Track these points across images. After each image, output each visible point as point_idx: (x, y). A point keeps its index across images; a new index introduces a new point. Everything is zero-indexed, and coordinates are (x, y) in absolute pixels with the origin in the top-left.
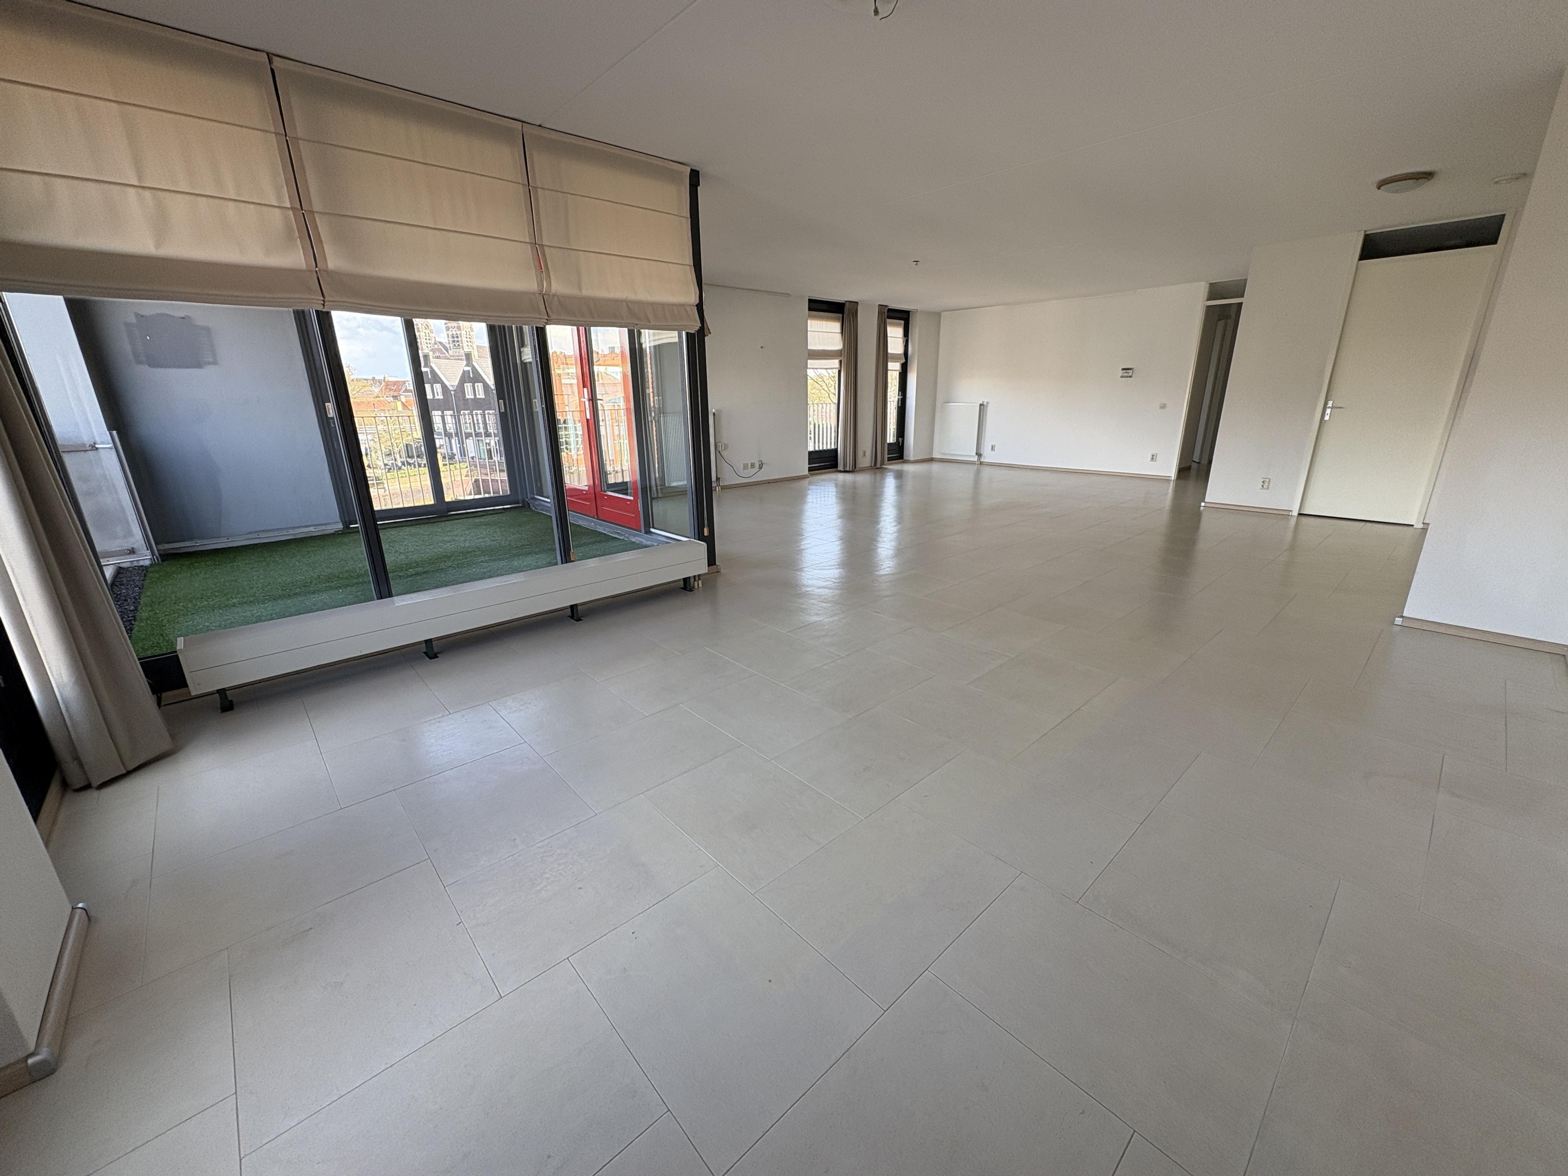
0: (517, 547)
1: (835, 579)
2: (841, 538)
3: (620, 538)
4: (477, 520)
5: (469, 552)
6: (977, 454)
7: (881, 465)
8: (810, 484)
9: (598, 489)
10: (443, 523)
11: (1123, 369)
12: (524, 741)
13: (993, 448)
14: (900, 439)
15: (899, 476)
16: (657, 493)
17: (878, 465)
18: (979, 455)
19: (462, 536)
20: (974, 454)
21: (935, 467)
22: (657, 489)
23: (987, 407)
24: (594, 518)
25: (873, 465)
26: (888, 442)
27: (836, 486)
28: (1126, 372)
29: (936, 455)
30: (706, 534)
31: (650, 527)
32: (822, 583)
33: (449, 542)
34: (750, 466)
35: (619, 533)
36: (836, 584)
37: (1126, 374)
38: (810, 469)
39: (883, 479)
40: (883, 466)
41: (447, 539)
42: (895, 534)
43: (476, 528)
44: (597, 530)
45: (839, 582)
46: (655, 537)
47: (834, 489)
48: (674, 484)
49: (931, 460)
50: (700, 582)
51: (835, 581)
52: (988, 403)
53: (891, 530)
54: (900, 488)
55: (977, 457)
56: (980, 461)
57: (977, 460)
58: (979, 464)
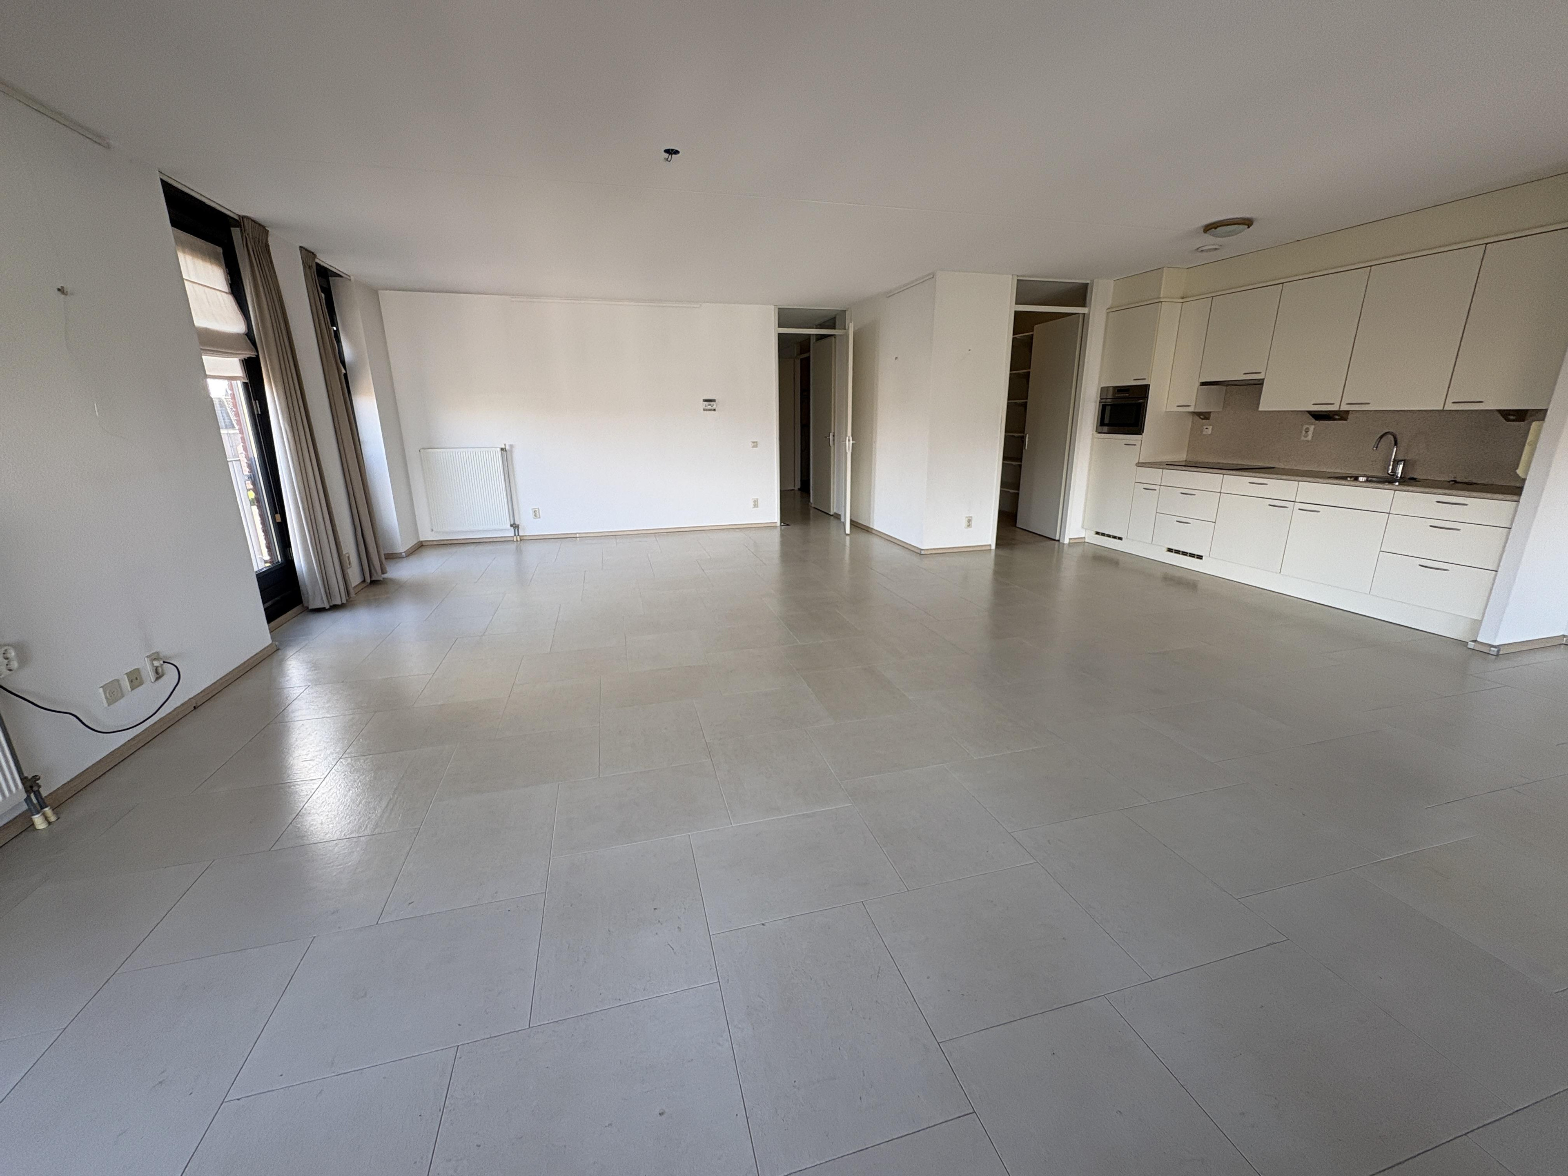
6: (511, 526)
11: (705, 401)
13: (536, 514)
18: (515, 526)
20: (509, 526)
23: (511, 451)
25: (365, 580)
28: (710, 405)
29: (423, 536)
34: (126, 684)
37: (709, 407)
49: (421, 545)
52: (511, 446)
55: (513, 530)
56: (518, 535)
57: (513, 535)
58: (517, 541)
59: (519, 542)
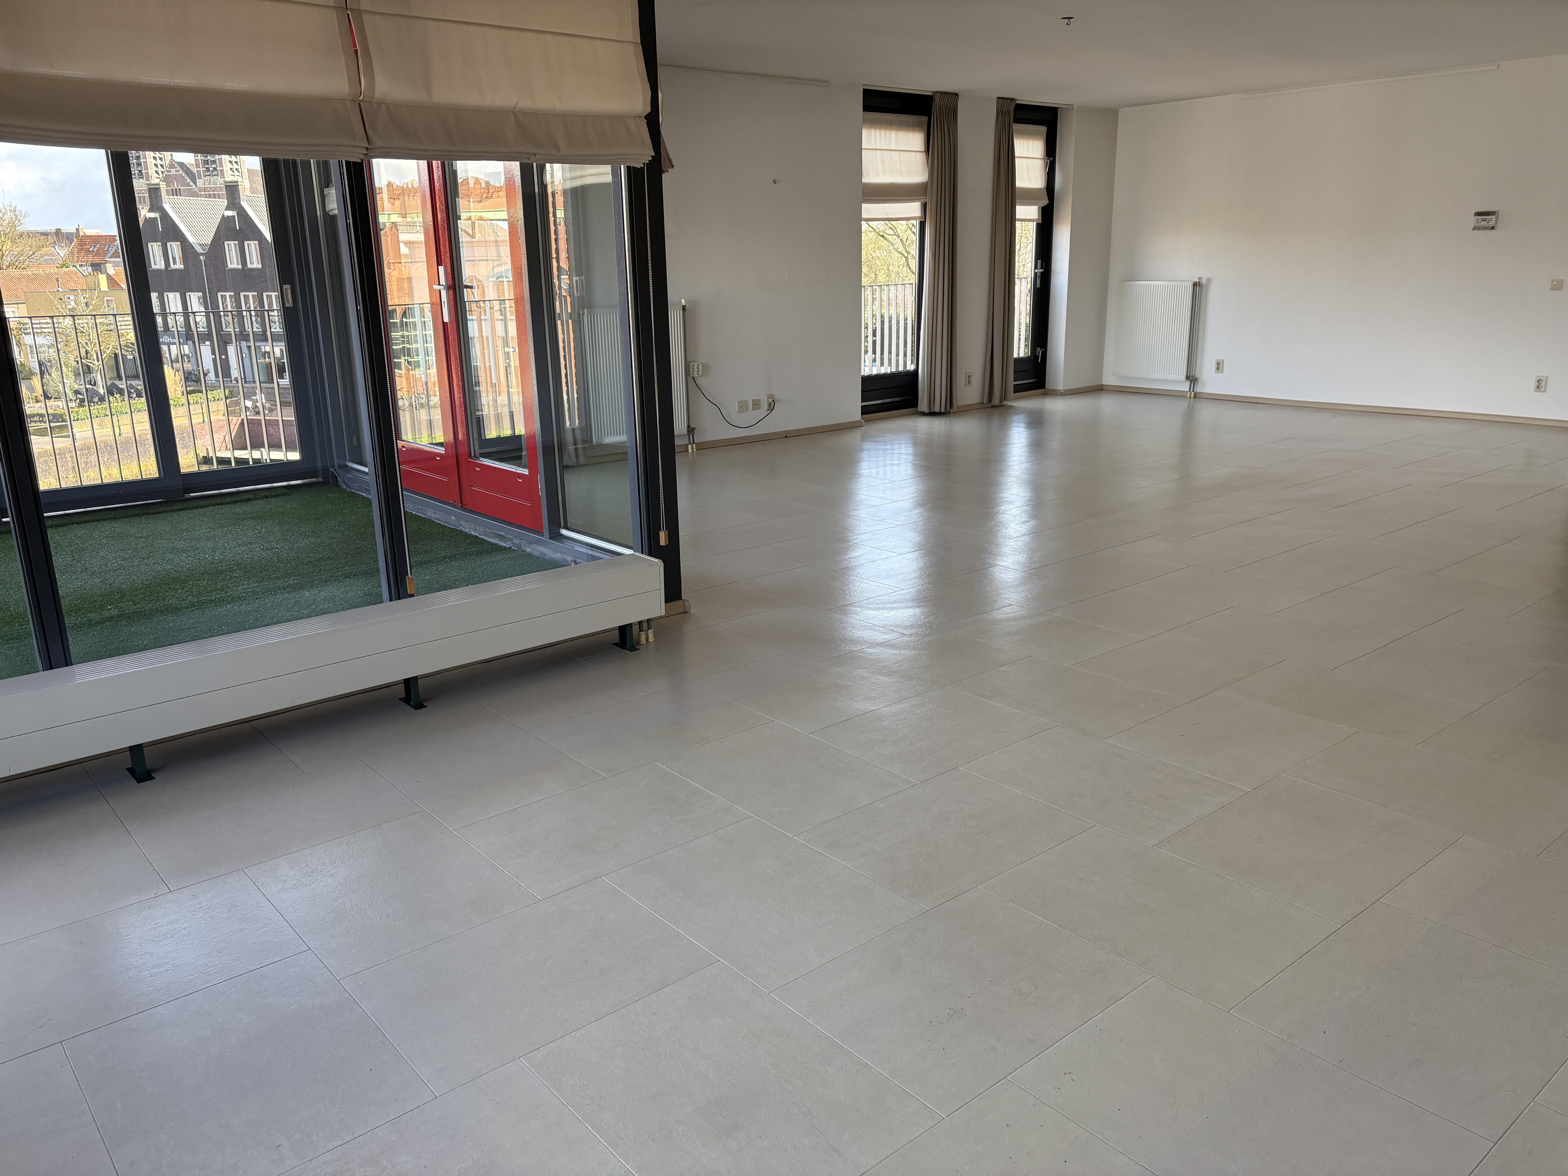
0: (310, 562)
1: (906, 627)
2: (920, 547)
3: (504, 545)
4: (238, 509)
5: (222, 572)
6: (1187, 378)
7: (1001, 401)
8: (864, 438)
9: (463, 450)
10: (175, 515)
11: (1478, 214)
12: (308, 948)
13: (1219, 366)
14: (1039, 351)
15: (1036, 422)
16: (577, 456)
17: (996, 400)
18: (1192, 379)
19: (208, 539)
20: (1183, 377)
21: (1107, 404)
22: (576, 450)
23: (1207, 288)
24: (455, 506)
25: (985, 402)
26: (1015, 355)
27: (915, 443)
28: (1484, 220)
29: (1109, 380)
30: (663, 541)
31: (560, 527)
32: (881, 637)
33: (183, 551)
34: (750, 405)
35: (501, 535)
36: (906, 638)
37: (1484, 223)
38: (865, 411)
39: (1004, 428)
40: (1005, 403)
41: (180, 545)
42: (1023, 538)
43: (235, 525)
44: (461, 528)
45: (911, 635)
46: (569, 544)
47: (910, 450)
48: (608, 440)
49: (1099, 389)
50: (651, 633)
51: (905, 632)
52: (1208, 280)
53: (1016, 531)
54: (1037, 447)
55: (1189, 384)
56: (1193, 391)
57: (1188, 390)
58: (1190, 397)
59: (1192, 400)
